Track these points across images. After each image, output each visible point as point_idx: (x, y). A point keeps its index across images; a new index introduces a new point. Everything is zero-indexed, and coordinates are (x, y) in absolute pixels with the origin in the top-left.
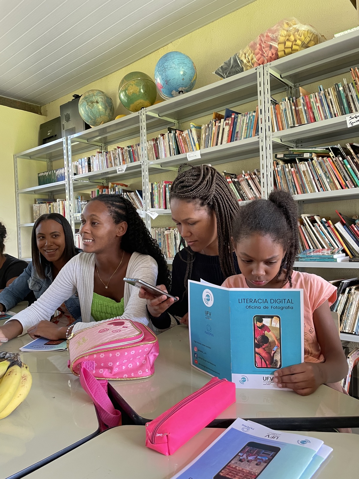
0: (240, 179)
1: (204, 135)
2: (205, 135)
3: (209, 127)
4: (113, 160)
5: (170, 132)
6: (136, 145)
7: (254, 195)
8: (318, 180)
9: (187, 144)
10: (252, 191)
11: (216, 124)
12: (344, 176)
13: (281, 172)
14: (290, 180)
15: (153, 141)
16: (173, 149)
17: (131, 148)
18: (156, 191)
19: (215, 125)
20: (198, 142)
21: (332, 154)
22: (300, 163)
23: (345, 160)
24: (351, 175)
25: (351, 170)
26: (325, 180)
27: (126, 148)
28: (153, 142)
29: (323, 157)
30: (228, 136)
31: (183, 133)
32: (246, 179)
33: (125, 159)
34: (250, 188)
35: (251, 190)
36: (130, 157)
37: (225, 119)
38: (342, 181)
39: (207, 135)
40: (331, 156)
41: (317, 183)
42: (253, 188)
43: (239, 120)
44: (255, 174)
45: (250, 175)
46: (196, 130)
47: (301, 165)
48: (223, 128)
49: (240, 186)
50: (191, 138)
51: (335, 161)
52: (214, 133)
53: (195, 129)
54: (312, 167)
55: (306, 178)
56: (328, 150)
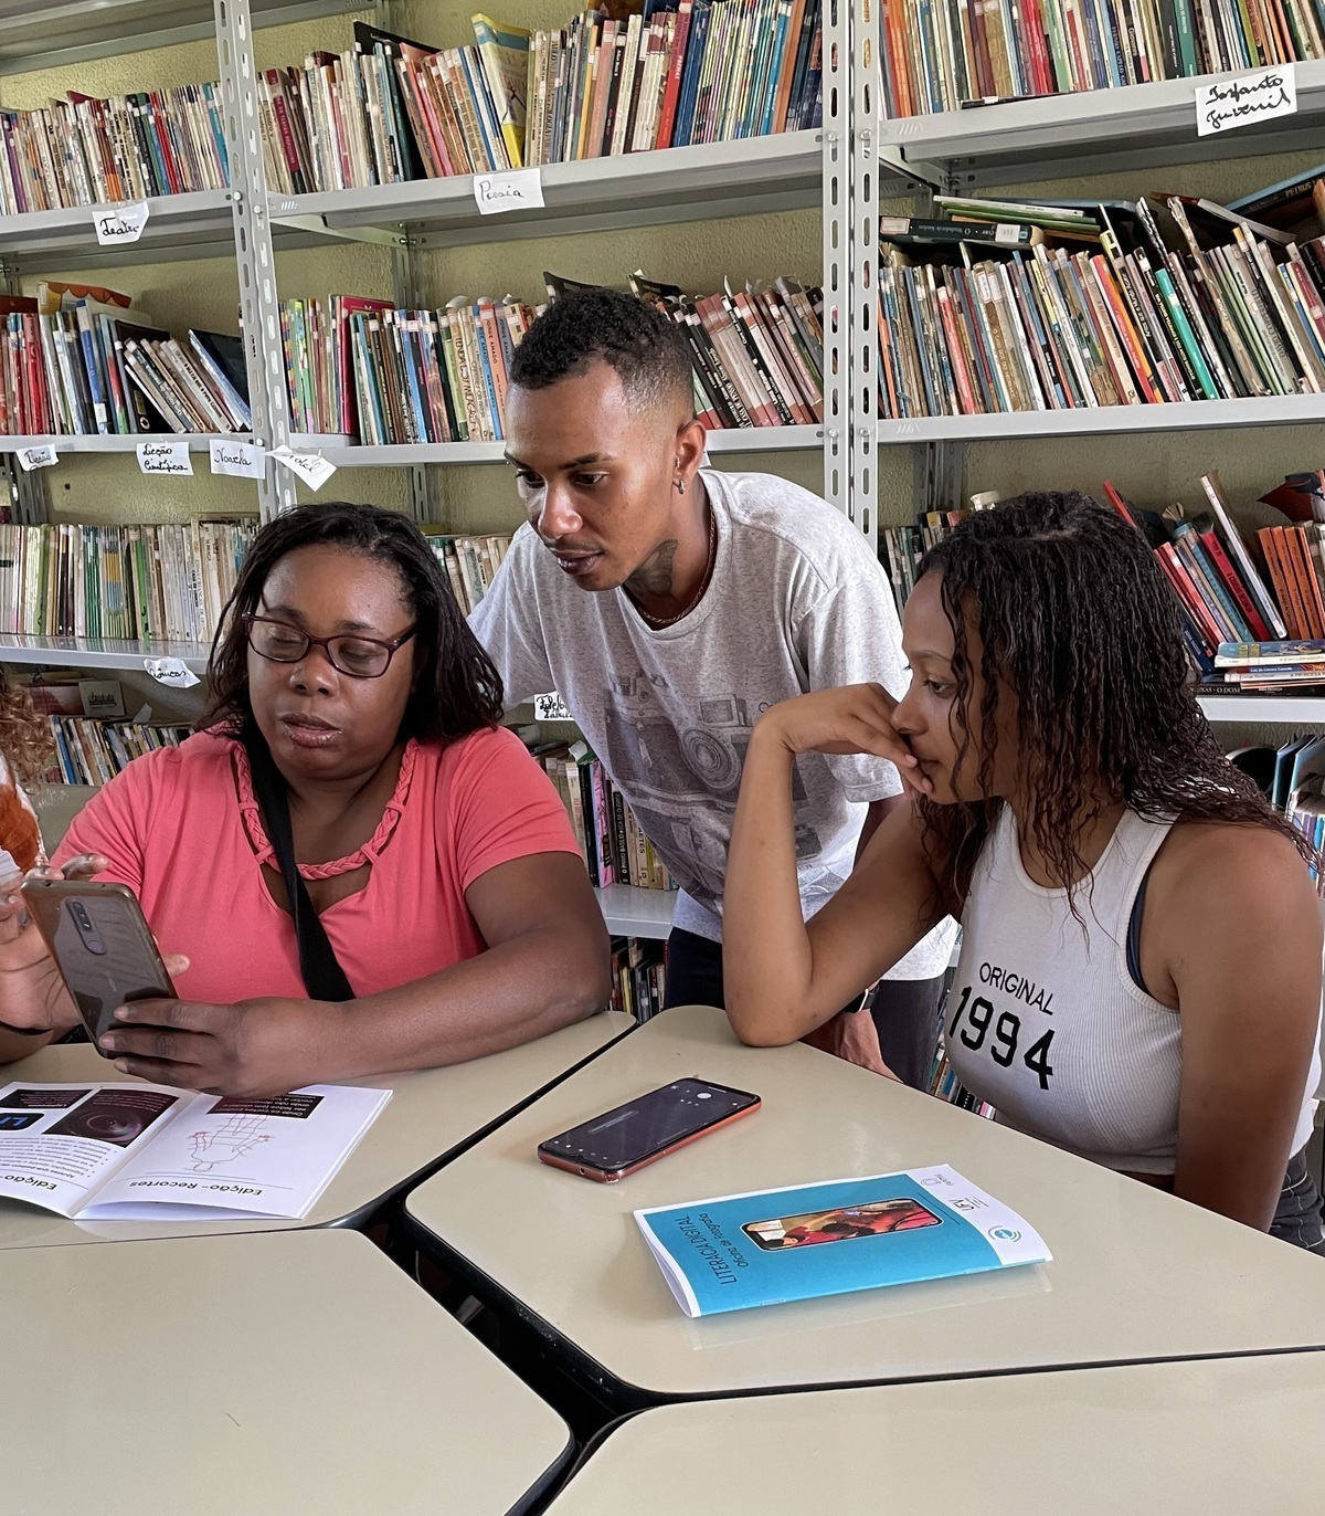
0: (713, 318)
1: (543, 84)
2: (550, 85)
3: (569, 44)
4: (48, 162)
5: (368, 50)
6: (177, 95)
7: (774, 399)
8: (1047, 348)
9: (459, 123)
10: (764, 378)
11: (606, 38)
12: (1152, 340)
13: (893, 300)
14: (931, 342)
15: (270, 83)
16: (385, 141)
17: (150, 108)
18: (302, 347)
19: (599, 43)
20: (513, 117)
21: (1109, 240)
22: (978, 266)
23: (1162, 273)
24: (1180, 339)
25: (1180, 316)
26: (1074, 351)
27: (118, 105)
28: (272, 91)
29: (1073, 248)
30: (661, 106)
31: (434, 63)
32: (741, 321)
33: (117, 162)
34: (755, 361)
35: (761, 372)
36: (146, 156)
37: (648, 18)
38: (1140, 361)
39: (557, 85)
40: (1108, 247)
41: (1043, 362)
42: (771, 365)
43: (715, 32)
44: (779, 301)
45: (757, 301)
46: (500, 53)
47: (980, 278)
48: (638, 61)
49: (712, 350)
50: (479, 94)
51: (1123, 270)
52: (593, 83)
53: (495, 45)
54: (1027, 290)
55: (999, 336)
56: (1094, 220)
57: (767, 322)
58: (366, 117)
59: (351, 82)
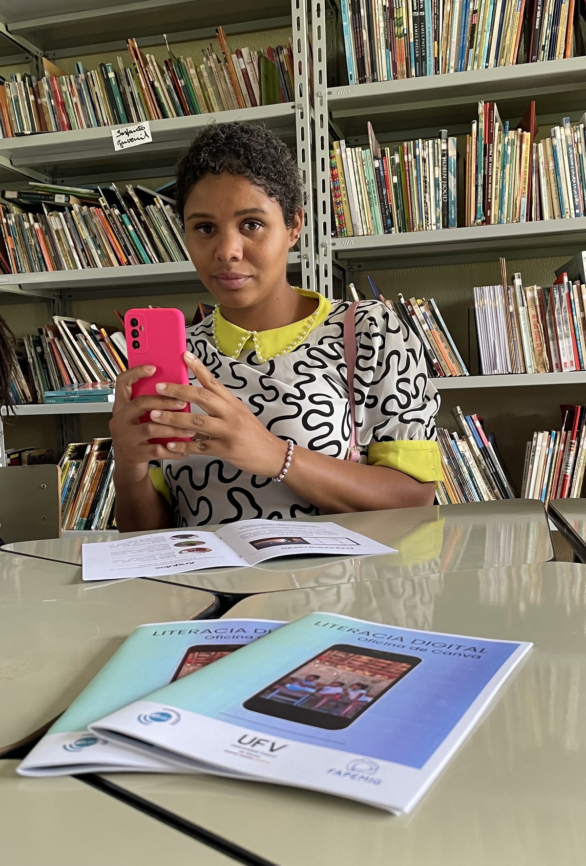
8: (83, 250)
12: (125, 246)
13: (14, 228)
14: (33, 247)
21: (103, 202)
22: (50, 213)
23: (124, 216)
24: (135, 245)
25: (134, 235)
26: (94, 251)
29: (89, 206)
38: (121, 255)
40: (103, 205)
41: (82, 256)
47: (52, 219)
51: (109, 215)
54: (72, 224)
55: (62, 245)
56: (96, 194)
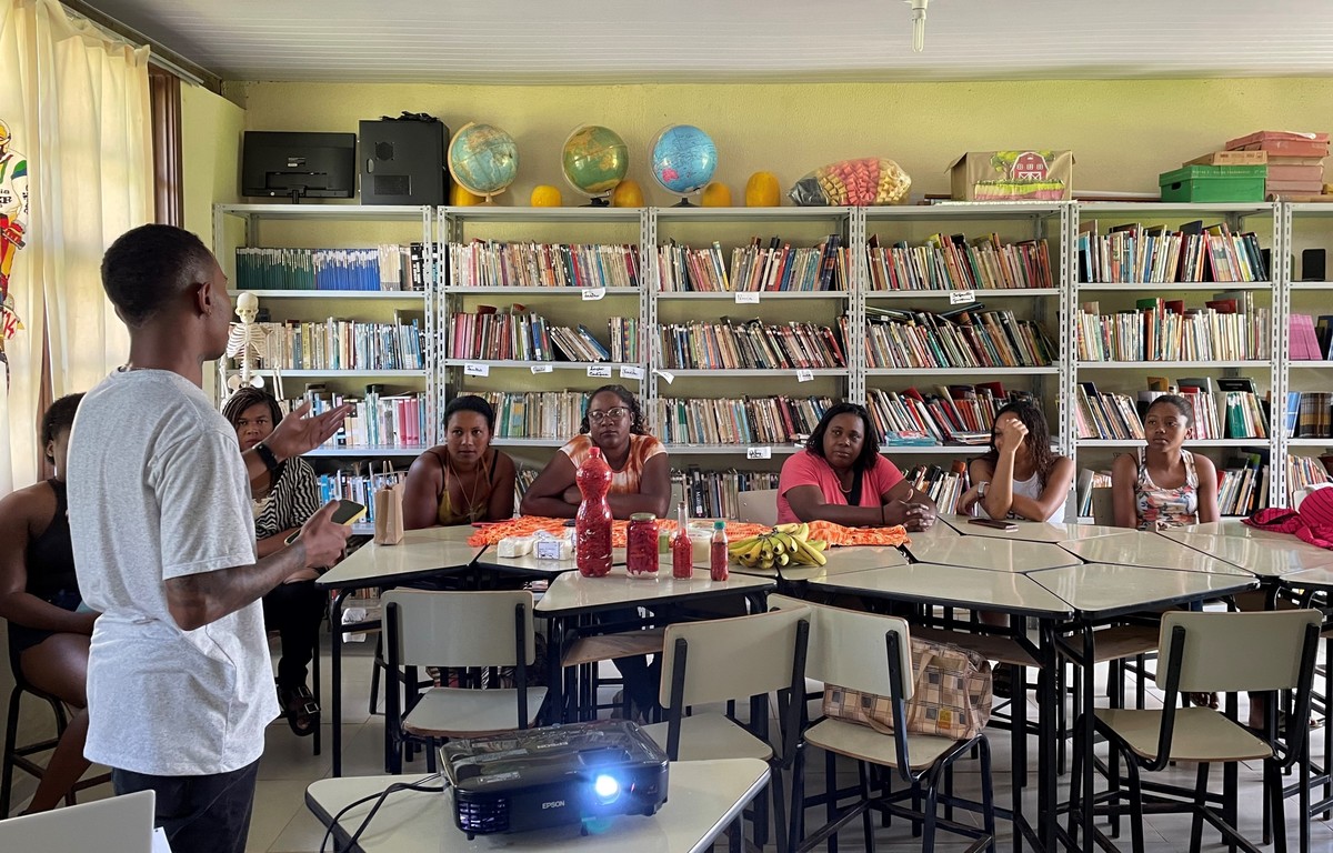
12: (926, 349)
23: (930, 333)
24: (934, 350)
25: (934, 344)
29: (902, 323)
31: (699, 252)
38: (923, 355)
40: (913, 324)
50: (714, 262)
51: (917, 331)
56: (906, 316)
57: (807, 335)
58: (673, 266)
59: (668, 255)
